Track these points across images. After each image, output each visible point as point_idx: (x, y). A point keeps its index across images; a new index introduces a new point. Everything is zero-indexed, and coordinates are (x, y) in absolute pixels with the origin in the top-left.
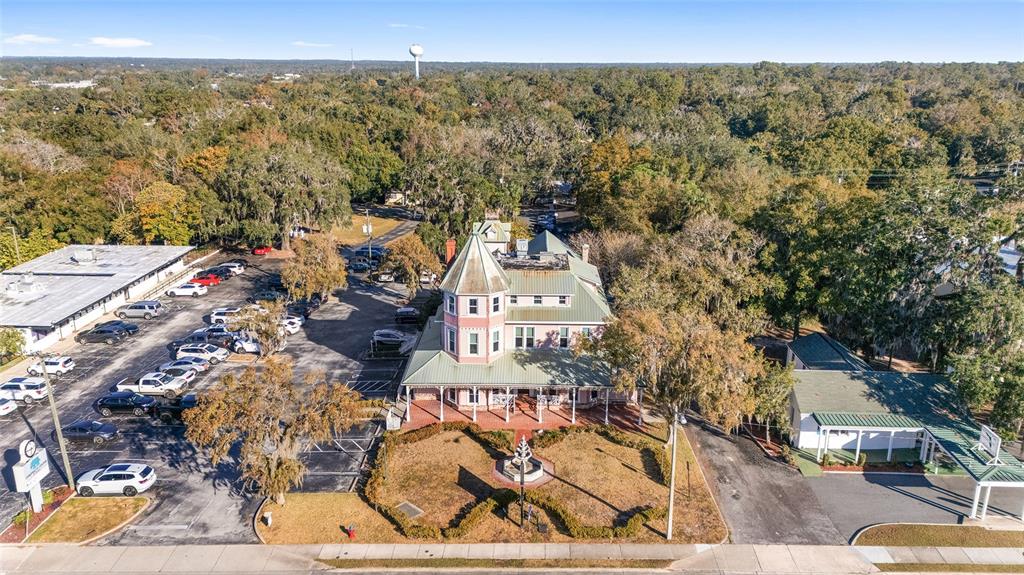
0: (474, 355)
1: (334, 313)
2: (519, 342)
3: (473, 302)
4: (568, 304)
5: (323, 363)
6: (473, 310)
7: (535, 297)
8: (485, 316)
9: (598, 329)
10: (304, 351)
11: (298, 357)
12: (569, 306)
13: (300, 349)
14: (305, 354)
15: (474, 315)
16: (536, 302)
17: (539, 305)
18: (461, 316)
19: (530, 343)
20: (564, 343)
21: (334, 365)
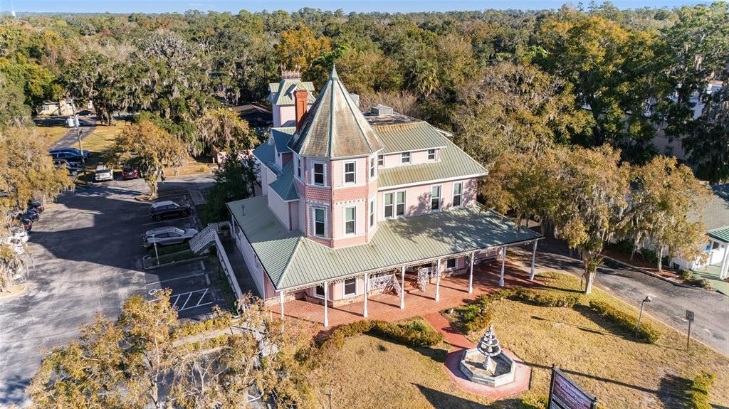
0: (351, 235)
1: (62, 221)
2: (389, 211)
3: (350, 167)
4: (438, 160)
5: (91, 284)
6: (350, 178)
7: (403, 154)
8: (364, 184)
9: (470, 183)
10: (52, 274)
11: (47, 283)
12: (440, 160)
13: (44, 272)
14: (54, 277)
15: (351, 184)
16: (404, 160)
17: (407, 164)
18: (335, 188)
19: (401, 210)
20: (436, 204)
21: (108, 282)
